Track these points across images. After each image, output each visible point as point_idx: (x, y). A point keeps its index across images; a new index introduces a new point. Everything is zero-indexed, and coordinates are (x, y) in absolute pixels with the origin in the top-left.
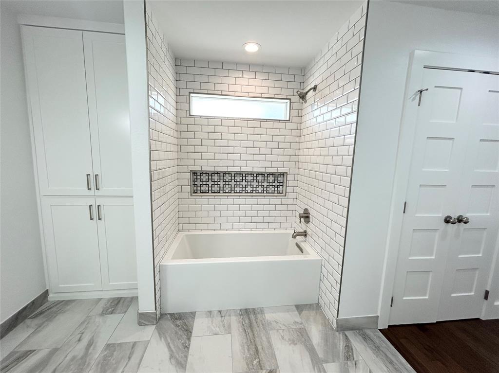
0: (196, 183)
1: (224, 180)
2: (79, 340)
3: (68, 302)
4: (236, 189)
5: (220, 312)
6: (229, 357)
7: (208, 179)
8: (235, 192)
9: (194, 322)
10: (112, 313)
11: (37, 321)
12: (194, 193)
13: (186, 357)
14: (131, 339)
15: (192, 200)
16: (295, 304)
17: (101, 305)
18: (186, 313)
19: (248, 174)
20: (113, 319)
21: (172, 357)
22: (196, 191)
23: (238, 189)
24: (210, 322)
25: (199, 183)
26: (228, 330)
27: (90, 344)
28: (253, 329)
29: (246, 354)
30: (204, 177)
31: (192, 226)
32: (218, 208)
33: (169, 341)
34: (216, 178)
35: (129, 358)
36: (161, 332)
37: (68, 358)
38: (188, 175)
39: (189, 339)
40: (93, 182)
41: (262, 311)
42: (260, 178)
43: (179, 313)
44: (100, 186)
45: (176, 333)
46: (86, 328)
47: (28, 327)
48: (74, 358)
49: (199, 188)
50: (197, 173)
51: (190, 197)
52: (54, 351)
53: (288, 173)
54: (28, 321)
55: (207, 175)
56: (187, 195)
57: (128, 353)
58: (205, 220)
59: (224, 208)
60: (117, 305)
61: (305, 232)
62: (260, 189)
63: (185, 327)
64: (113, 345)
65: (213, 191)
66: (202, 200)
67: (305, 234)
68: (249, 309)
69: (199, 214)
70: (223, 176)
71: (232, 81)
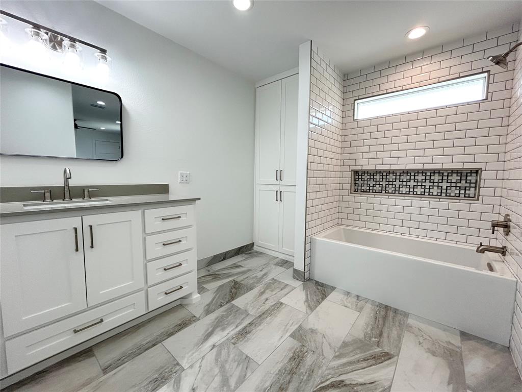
0: (357, 182)
1: (387, 180)
2: (261, 271)
3: (262, 253)
4: (401, 189)
5: (358, 296)
6: (351, 324)
7: (370, 179)
8: (400, 192)
9: (331, 292)
10: (281, 266)
11: (246, 256)
12: (355, 191)
13: (316, 307)
14: (286, 282)
15: (351, 198)
16: (461, 330)
17: (276, 261)
18: (328, 285)
19: (418, 172)
20: (281, 269)
21: (307, 301)
22: (357, 190)
23: (404, 190)
24: (345, 298)
25: (360, 182)
26: (360, 310)
27: (265, 274)
28: (386, 321)
29: (368, 330)
30: (366, 177)
31: (350, 222)
32: (378, 207)
33: (309, 293)
34: (378, 177)
35: (282, 290)
36: (305, 288)
37: (255, 275)
38: (349, 174)
39: (323, 299)
40: (279, 175)
41: (406, 315)
42: (436, 178)
43: (323, 284)
44: (283, 178)
45: (315, 292)
46: (265, 267)
47: (243, 256)
48: (256, 276)
49: (359, 188)
50: (358, 173)
51: (350, 194)
52: (249, 270)
53: (483, 169)
54: (243, 255)
55: (369, 174)
56: (347, 192)
57: (282, 287)
58: (363, 218)
59: (385, 207)
60: (285, 264)
61: (504, 248)
62: (435, 191)
63: (323, 292)
64: (276, 280)
65: (374, 191)
66: (361, 198)
67: (503, 251)
68: (391, 307)
69: (356, 211)
70: (386, 176)
71: (401, 75)
